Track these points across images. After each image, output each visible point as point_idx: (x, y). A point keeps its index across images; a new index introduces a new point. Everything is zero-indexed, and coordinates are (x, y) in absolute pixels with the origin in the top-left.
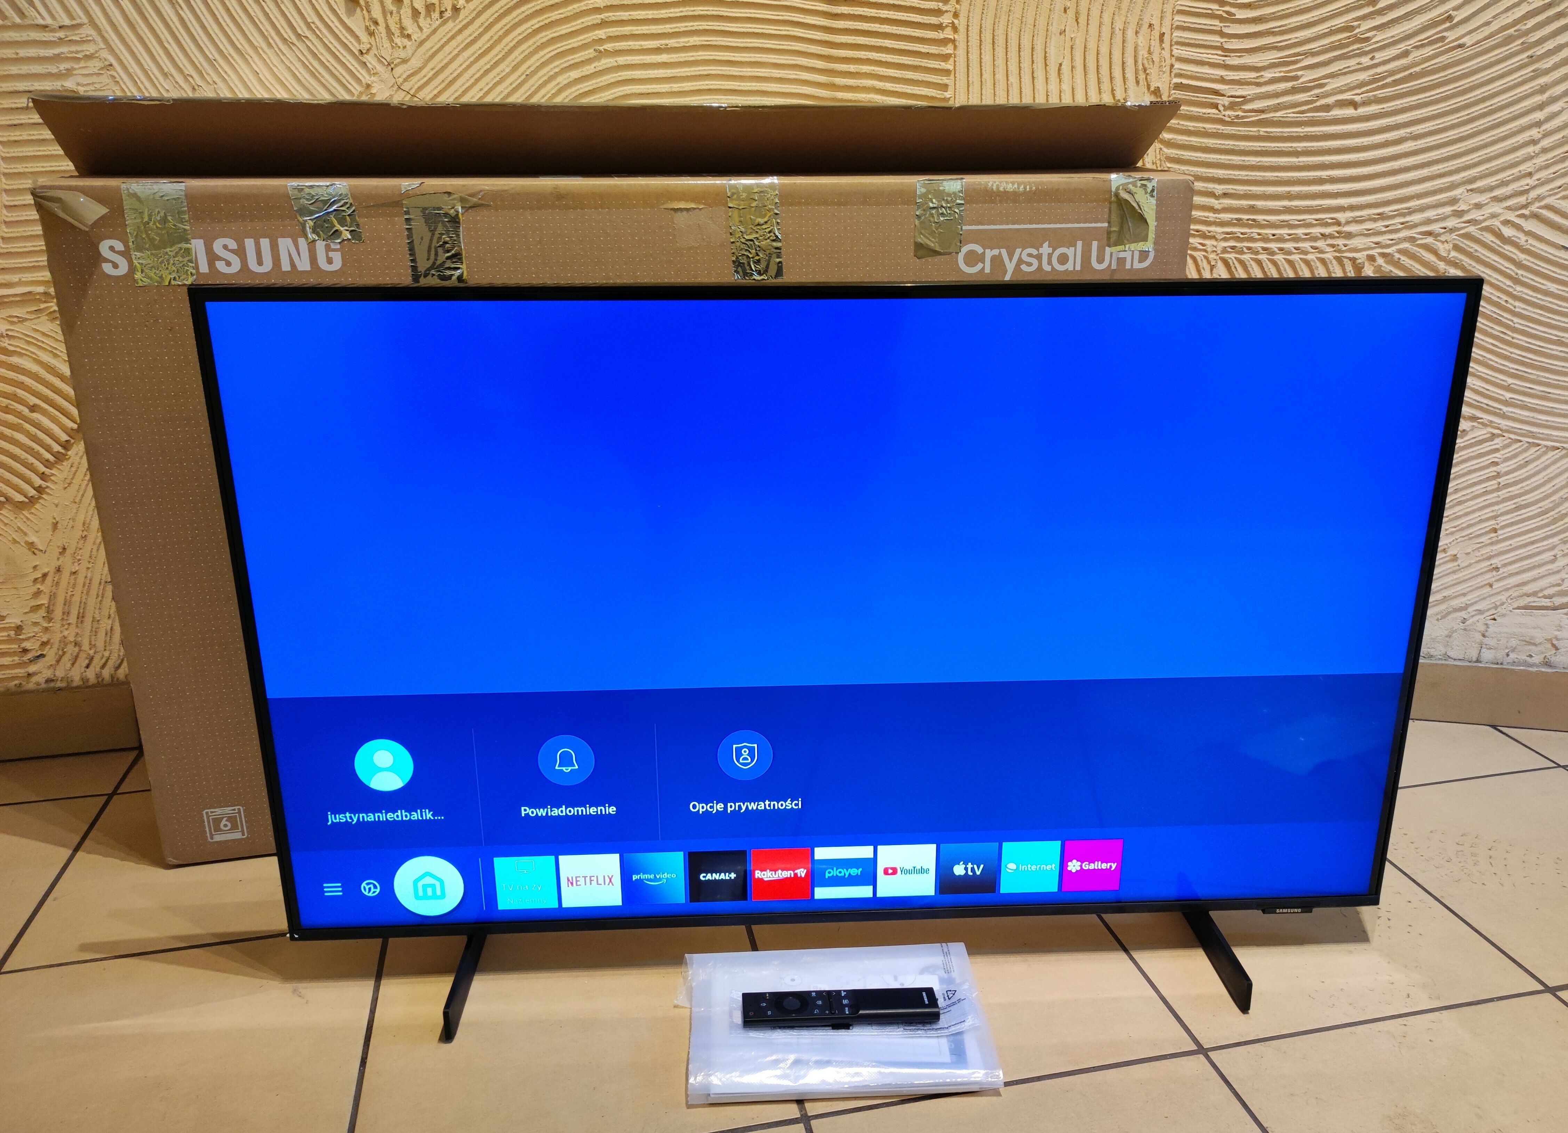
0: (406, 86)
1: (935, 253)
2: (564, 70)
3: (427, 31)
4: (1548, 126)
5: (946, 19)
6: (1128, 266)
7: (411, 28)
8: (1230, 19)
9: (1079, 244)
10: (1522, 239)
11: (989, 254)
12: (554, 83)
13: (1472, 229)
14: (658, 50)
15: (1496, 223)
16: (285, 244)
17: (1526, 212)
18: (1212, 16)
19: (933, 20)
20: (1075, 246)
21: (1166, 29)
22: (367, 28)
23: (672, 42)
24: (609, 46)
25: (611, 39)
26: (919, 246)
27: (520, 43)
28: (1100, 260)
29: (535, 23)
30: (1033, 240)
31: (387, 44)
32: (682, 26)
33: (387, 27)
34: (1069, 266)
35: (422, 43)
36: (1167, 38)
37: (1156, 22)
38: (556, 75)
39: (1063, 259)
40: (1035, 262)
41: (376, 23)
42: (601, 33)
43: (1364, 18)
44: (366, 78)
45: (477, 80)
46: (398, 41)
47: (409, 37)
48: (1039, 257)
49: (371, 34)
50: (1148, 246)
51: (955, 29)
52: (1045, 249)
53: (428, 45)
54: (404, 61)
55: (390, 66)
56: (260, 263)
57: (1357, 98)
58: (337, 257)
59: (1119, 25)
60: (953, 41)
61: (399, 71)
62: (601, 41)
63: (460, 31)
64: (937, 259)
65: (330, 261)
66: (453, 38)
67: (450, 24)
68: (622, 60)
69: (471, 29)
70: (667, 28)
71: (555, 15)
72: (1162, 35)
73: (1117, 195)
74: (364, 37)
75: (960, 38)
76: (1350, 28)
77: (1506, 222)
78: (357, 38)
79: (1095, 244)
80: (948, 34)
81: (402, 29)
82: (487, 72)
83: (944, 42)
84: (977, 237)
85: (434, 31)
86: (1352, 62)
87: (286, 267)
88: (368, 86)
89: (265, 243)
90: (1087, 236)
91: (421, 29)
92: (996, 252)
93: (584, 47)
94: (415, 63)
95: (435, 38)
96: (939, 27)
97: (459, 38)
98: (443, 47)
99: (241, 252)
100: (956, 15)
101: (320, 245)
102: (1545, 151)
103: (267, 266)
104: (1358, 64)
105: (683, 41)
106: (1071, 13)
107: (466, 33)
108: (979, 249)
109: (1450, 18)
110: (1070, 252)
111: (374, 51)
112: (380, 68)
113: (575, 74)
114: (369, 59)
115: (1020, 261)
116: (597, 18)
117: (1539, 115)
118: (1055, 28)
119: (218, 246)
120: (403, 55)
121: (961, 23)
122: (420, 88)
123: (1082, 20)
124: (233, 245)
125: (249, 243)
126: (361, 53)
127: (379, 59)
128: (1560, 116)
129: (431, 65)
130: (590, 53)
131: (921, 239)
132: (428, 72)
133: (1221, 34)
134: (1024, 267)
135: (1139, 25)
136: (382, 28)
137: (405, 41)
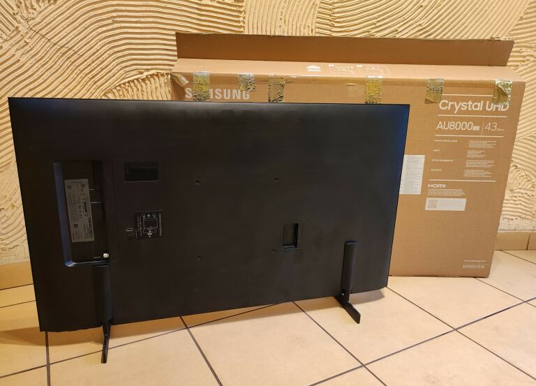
0: (34, 29)
1: (432, 102)
2: (100, 27)
3: (43, 8)
5: (241, 19)
6: (499, 110)
7: (36, 6)
8: (332, 26)
9: (482, 102)
11: (450, 103)
12: (95, 32)
14: (136, 22)
16: (234, 91)
18: (328, 25)
19: (236, 19)
20: (480, 102)
21: (313, 28)
22: (17, 4)
23: (142, 20)
24: (118, 19)
25: (118, 16)
26: (426, 100)
27: (82, 16)
28: (489, 107)
29: (88, 8)
30: (466, 99)
31: (25, 11)
32: (146, 14)
33: (26, 5)
34: (478, 109)
35: (41, 12)
36: (314, 31)
37: (310, 25)
38: (97, 28)
39: (476, 106)
40: (466, 107)
41: (21, 3)
42: (115, 14)
43: (373, 28)
44: (16, 24)
45: (64, 29)
46: (30, 10)
47: (35, 9)
48: (468, 105)
49: (18, 7)
50: (507, 104)
51: (244, 23)
52: (470, 103)
53: (43, 13)
54: (33, 19)
55: (27, 20)
56: (227, 96)
58: (248, 95)
59: (298, 26)
60: (244, 27)
61: (30, 22)
62: (114, 17)
63: (57, 9)
64: (432, 104)
65: (246, 97)
66: (54, 11)
67: (53, 6)
68: (123, 25)
69: (62, 8)
70: (140, 14)
71: (96, 6)
72: (312, 30)
73: (497, 86)
74: (15, 8)
75: (246, 26)
76: (368, 32)
78: (12, 9)
79: (488, 102)
80: (242, 24)
81: (32, 6)
82: (69, 25)
83: (241, 27)
84: (446, 98)
85: (46, 8)
87: (234, 98)
88: (17, 28)
89: (229, 90)
90: (485, 99)
91: (40, 7)
92: (453, 103)
93: (108, 19)
94: (38, 20)
95: (46, 11)
96: (239, 22)
97: (57, 12)
98: (49, 14)
99: (222, 93)
100: (244, 18)
101: (244, 92)
103: (229, 97)
105: (146, 20)
106: (283, 20)
107: (59, 10)
108: (447, 102)
109: (397, 30)
110: (479, 104)
111: (20, 14)
112: (22, 21)
113: (104, 29)
114: (18, 17)
115: (461, 106)
116: (113, 8)
118: (278, 25)
119: (216, 91)
120: (32, 16)
121: (246, 21)
122: (40, 30)
123: (287, 23)
124: (220, 91)
125: (225, 90)
126: (14, 14)
127: (22, 17)
129: (45, 21)
130: (110, 21)
131: (428, 98)
132: (43, 24)
133: (330, 30)
134: (462, 109)
135: (305, 25)
136: (23, 5)
137: (33, 11)
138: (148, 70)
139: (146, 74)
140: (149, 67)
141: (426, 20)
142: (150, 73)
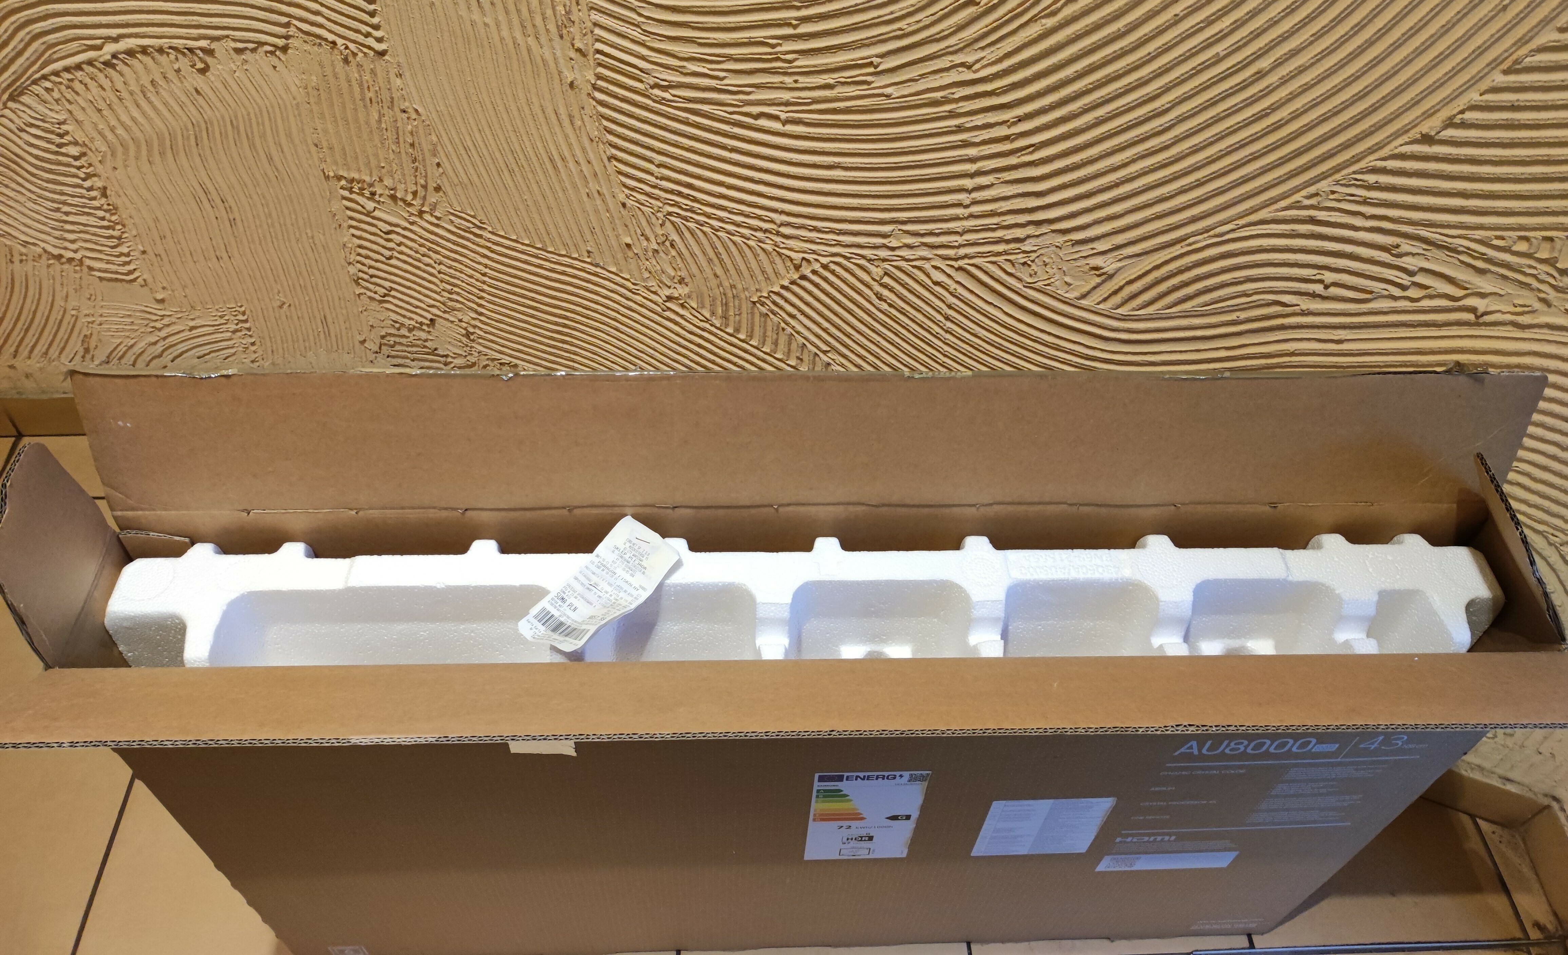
4: (976, 195)
10: (953, 286)
13: (903, 264)
15: (927, 266)
17: (956, 264)
43: (785, 39)
57: (783, 116)
77: (936, 268)
86: (776, 79)
102: (972, 216)
104: (781, 83)
117: (968, 183)
128: (991, 189)
133: (639, 13)
138: (116, 39)
139: (110, 48)
140: (114, 32)
141: (991, 54)
142: (123, 45)
